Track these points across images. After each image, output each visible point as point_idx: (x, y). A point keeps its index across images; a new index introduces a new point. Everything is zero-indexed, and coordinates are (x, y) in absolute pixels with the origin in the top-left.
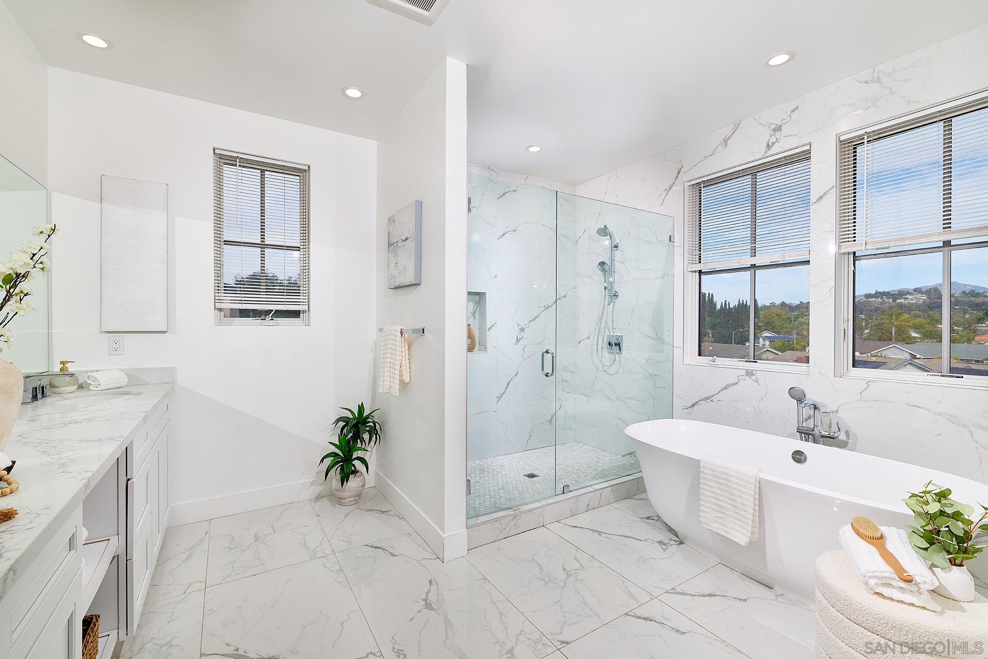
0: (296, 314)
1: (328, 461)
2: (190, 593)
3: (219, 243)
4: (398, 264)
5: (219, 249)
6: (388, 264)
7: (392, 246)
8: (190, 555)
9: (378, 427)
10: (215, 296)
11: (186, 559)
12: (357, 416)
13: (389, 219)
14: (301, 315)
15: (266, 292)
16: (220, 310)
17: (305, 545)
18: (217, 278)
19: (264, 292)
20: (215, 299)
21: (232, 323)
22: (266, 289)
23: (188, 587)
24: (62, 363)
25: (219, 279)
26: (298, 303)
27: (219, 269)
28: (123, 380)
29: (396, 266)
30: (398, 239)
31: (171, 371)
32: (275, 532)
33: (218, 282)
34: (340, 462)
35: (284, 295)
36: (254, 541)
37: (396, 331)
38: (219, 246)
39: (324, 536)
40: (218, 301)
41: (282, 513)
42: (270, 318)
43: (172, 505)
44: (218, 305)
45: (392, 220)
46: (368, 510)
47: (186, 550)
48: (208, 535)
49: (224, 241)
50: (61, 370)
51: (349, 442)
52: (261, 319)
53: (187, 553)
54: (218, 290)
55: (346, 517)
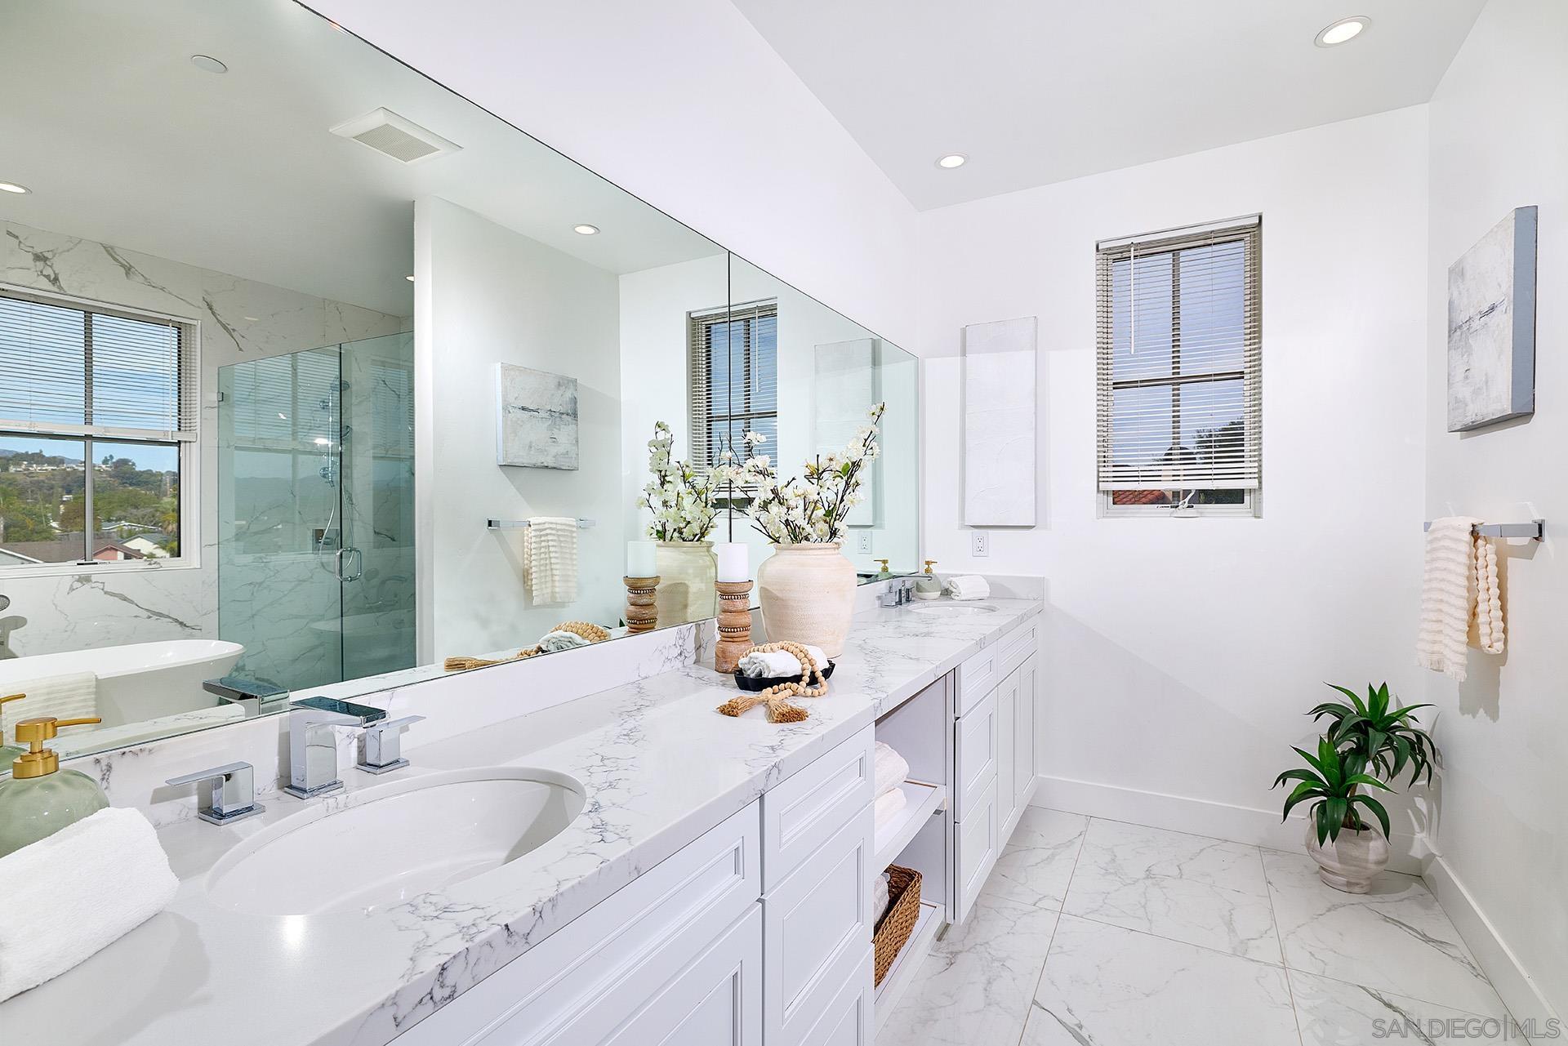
0: (1234, 497)
1: (1293, 783)
2: (1041, 909)
3: (1105, 388)
4: (1472, 371)
5: (1105, 398)
6: (1449, 375)
7: (1458, 332)
8: (1053, 855)
9: (1426, 746)
10: (1099, 472)
11: (1047, 859)
12: (1367, 710)
13: (1451, 271)
14: (1247, 498)
15: (1181, 459)
16: (1106, 492)
17: (1230, 925)
18: (1102, 444)
19: (1177, 460)
20: (1098, 477)
21: (1125, 513)
22: (1181, 454)
23: (1040, 899)
24: (928, 563)
25: (1105, 444)
26: (1240, 476)
27: (1105, 429)
28: (985, 591)
29: (1466, 378)
30: (1472, 312)
31: (1040, 582)
32: (1181, 877)
33: (1103, 449)
34: (1321, 794)
35: (1211, 463)
36: (1144, 876)
37: (1459, 530)
38: (1105, 393)
39: (1272, 927)
40: (1104, 479)
41: (1201, 850)
42: (1186, 505)
43: (1040, 775)
44: (1103, 486)
45: (1457, 273)
46: (1386, 919)
47: (1048, 847)
48: (1082, 837)
49: (1114, 384)
50: (927, 571)
51: (1343, 757)
52: (1172, 507)
53: (1050, 852)
54: (1105, 462)
55: (1329, 910)
